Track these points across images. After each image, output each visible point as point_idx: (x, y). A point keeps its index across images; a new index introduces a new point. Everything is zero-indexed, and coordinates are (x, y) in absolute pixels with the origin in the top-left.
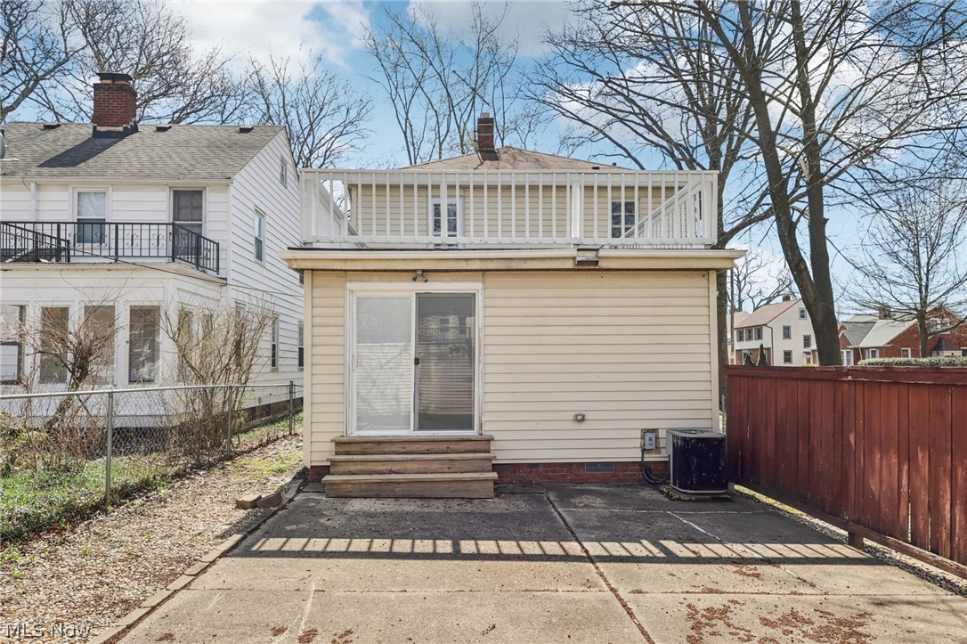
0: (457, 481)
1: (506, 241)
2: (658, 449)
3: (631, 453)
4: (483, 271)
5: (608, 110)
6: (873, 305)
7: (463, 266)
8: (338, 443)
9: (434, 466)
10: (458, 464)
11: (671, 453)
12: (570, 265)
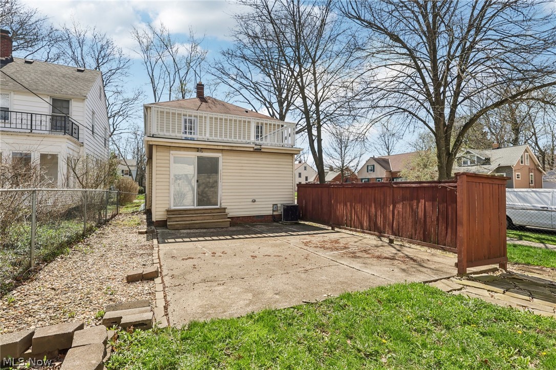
0: (217, 222)
1: (225, 140)
2: (277, 210)
3: (269, 212)
4: (222, 150)
5: (241, 83)
6: (328, 166)
7: (216, 147)
8: (168, 211)
9: (208, 218)
10: (216, 217)
11: (282, 210)
12: (252, 150)
